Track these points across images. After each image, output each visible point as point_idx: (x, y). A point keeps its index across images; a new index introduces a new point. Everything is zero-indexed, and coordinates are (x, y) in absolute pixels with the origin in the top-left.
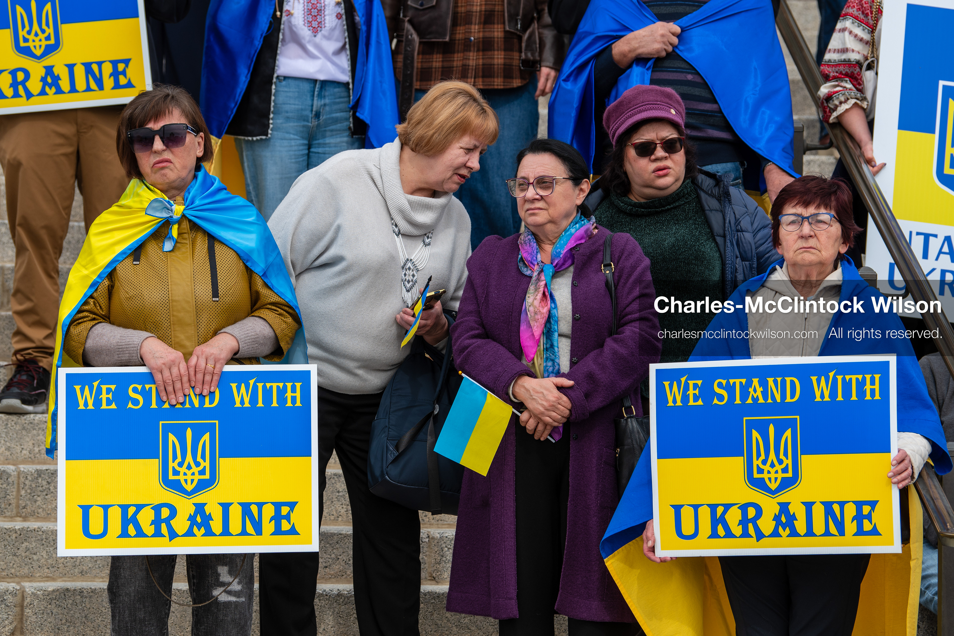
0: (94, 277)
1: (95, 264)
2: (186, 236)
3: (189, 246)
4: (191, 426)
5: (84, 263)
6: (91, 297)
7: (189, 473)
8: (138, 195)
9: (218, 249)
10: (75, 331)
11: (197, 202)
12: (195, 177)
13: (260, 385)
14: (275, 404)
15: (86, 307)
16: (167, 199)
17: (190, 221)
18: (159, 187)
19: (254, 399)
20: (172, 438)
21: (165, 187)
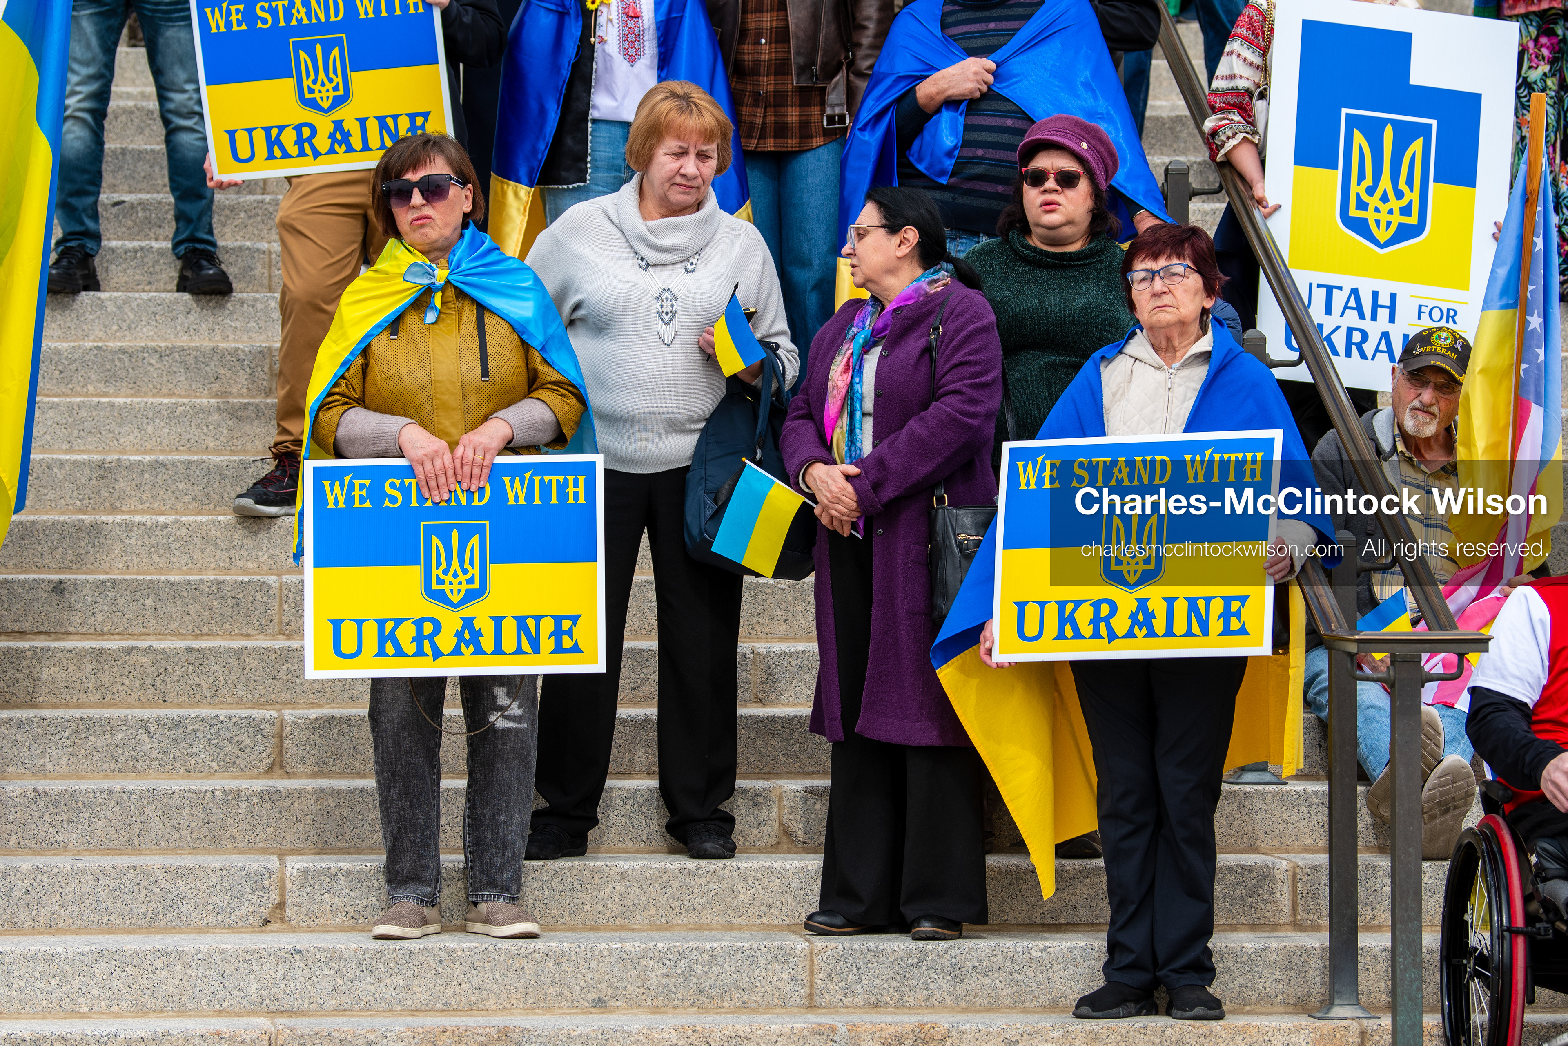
0: (346, 355)
1: (347, 339)
2: (451, 305)
3: (454, 317)
4: (457, 526)
5: (334, 338)
6: (343, 377)
7: (455, 581)
8: (396, 258)
9: (488, 319)
10: (324, 417)
11: (464, 266)
12: (462, 236)
13: (537, 479)
14: (554, 501)
15: (337, 390)
16: (428, 262)
17: (456, 288)
18: (419, 247)
19: (530, 496)
20: (435, 541)
21: (426, 248)
